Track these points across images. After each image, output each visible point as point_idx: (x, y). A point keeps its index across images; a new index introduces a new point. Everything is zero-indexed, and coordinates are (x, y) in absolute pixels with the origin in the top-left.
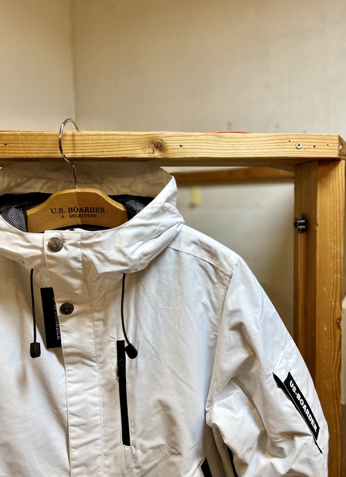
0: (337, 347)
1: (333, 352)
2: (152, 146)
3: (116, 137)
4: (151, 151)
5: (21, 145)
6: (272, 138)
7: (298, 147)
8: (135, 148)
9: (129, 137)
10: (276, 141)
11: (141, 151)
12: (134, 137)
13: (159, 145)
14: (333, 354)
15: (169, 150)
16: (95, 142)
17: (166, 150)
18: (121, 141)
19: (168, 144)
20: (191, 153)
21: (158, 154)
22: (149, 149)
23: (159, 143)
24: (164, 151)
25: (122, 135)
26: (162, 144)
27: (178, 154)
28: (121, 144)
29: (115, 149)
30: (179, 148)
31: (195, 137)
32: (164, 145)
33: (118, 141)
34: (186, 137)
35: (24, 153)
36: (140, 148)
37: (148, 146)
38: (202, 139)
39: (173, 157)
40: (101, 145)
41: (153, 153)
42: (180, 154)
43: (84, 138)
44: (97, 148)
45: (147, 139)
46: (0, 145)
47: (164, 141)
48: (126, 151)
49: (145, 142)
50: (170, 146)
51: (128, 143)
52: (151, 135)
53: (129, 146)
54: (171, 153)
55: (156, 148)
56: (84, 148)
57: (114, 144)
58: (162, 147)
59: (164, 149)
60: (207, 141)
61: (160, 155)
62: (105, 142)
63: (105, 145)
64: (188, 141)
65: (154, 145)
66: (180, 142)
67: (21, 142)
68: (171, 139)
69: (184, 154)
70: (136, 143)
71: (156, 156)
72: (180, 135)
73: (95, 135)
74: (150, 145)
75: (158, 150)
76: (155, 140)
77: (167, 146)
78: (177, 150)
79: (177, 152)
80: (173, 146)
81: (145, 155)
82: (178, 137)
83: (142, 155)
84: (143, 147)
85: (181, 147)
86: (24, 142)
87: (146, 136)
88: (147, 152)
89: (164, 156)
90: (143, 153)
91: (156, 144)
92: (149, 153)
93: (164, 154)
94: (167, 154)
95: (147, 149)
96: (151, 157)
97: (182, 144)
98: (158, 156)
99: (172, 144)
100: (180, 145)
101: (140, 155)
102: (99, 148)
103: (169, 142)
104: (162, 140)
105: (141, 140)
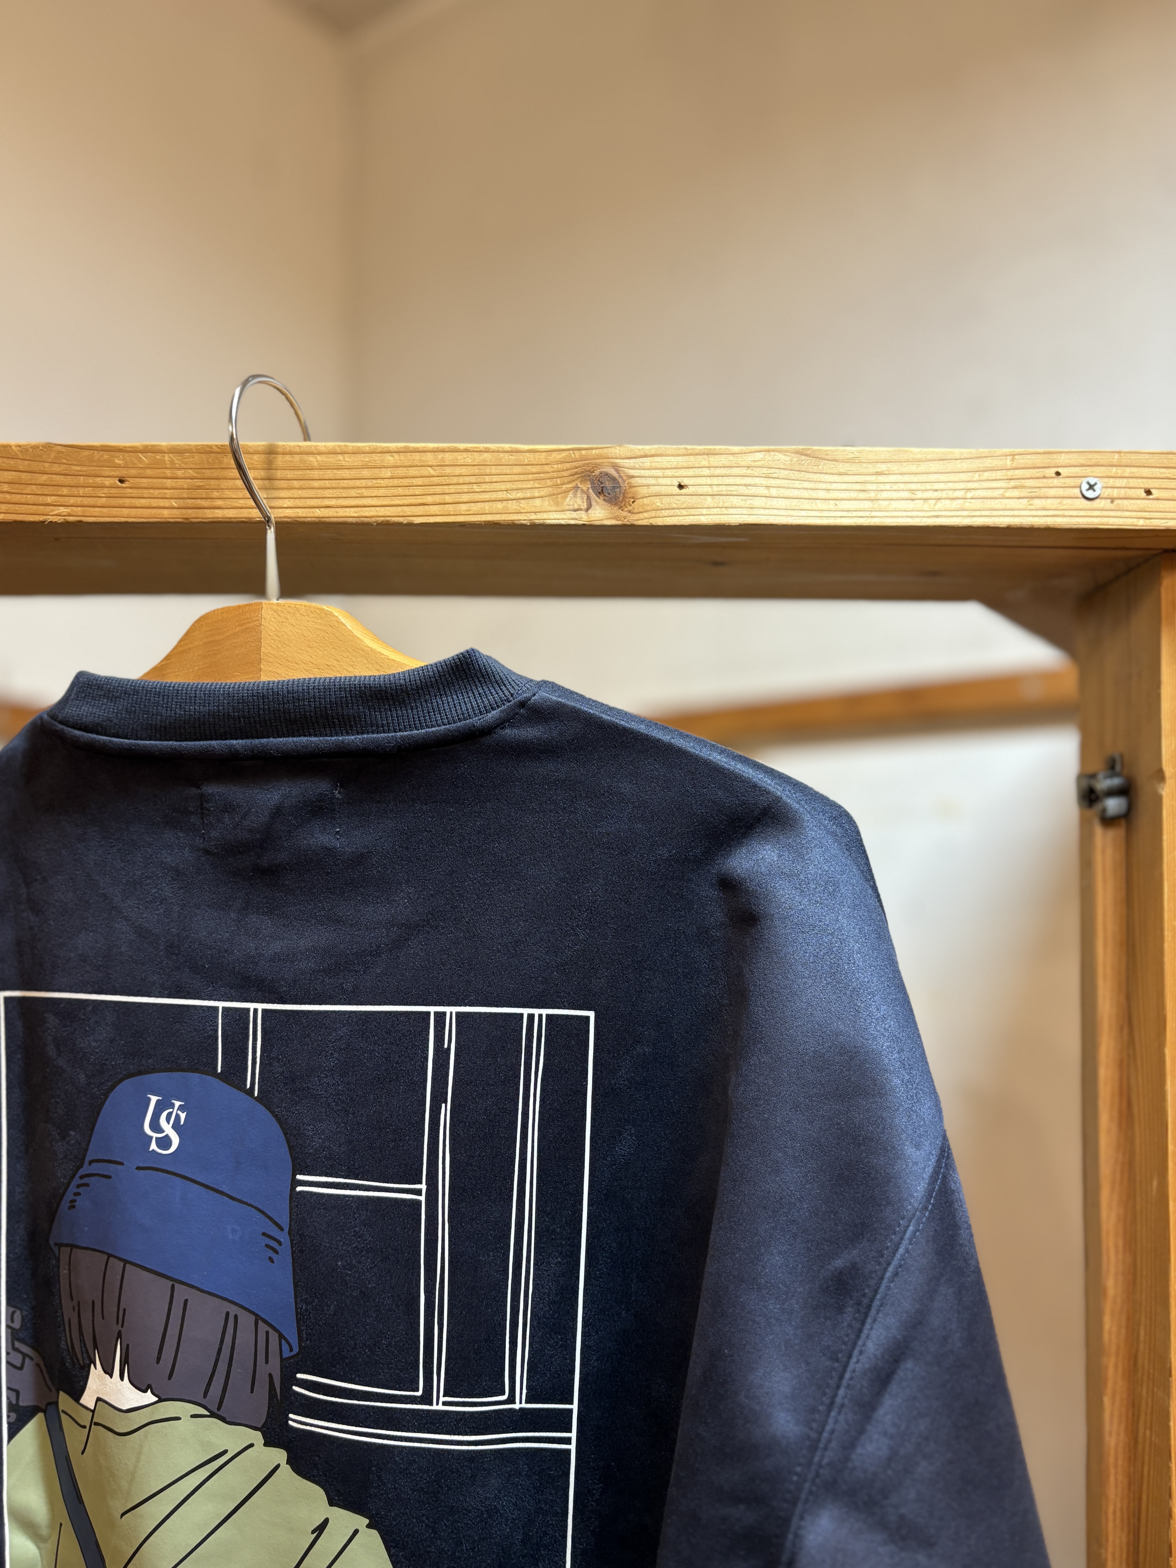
2: (586, 486)
3: (470, 458)
4: (580, 501)
5: (169, 483)
6: (995, 463)
7: (1090, 494)
8: (528, 494)
9: (513, 458)
10: (1010, 473)
11: (546, 504)
13: (608, 484)
15: (639, 498)
16: (400, 472)
17: (632, 500)
18: (483, 471)
19: (637, 478)
20: (715, 511)
21: (603, 512)
22: (575, 496)
23: (609, 477)
24: (623, 503)
25: (487, 451)
26: (616, 480)
27: (671, 512)
28: (483, 481)
29: (464, 497)
30: (674, 494)
31: (731, 458)
32: (626, 483)
33: (476, 470)
34: (700, 458)
35: (176, 505)
36: (544, 492)
37: (570, 486)
38: (753, 464)
39: (654, 524)
40: (419, 481)
41: (587, 510)
42: (679, 513)
43: (367, 460)
44: (407, 493)
45: (568, 465)
46: (107, 482)
47: (623, 471)
48: (499, 503)
49: (560, 474)
50: (646, 487)
51: (506, 478)
52: (584, 452)
53: (509, 486)
54: (649, 508)
55: (599, 493)
56: (365, 492)
57: (461, 480)
58: (618, 490)
59: (626, 498)
60: (770, 471)
61: (609, 517)
62: (432, 472)
63: (430, 483)
64: (706, 472)
65: (592, 483)
66: (677, 474)
67: (168, 473)
68: (648, 464)
69: (692, 511)
70: (531, 476)
71: (596, 519)
72: (678, 452)
73: (402, 450)
74: (579, 484)
75: (604, 500)
76: (596, 468)
77: (636, 485)
78: (669, 500)
79: (667, 507)
80: (654, 487)
81: (561, 517)
82: (672, 456)
83: (552, 517)
84: (556, 492)
85: (680, 489)
86: (180, 473)
87: (565, 454)
88: (567, 507)
89: (622, 519)
90: (554, 509)
91: (599, 480)
92: (575, 510)
93: (624, 514)
94: (632, 513)
95: (566, 497)
96: (581, 523)
97: (685, 482)
98: (603, 518)
99: (653, 481)
100: (678, 483)
101: (545, 516)
102: (412, 493)
103: (643, 472)
104: (617, 467)
105: (547, 468)
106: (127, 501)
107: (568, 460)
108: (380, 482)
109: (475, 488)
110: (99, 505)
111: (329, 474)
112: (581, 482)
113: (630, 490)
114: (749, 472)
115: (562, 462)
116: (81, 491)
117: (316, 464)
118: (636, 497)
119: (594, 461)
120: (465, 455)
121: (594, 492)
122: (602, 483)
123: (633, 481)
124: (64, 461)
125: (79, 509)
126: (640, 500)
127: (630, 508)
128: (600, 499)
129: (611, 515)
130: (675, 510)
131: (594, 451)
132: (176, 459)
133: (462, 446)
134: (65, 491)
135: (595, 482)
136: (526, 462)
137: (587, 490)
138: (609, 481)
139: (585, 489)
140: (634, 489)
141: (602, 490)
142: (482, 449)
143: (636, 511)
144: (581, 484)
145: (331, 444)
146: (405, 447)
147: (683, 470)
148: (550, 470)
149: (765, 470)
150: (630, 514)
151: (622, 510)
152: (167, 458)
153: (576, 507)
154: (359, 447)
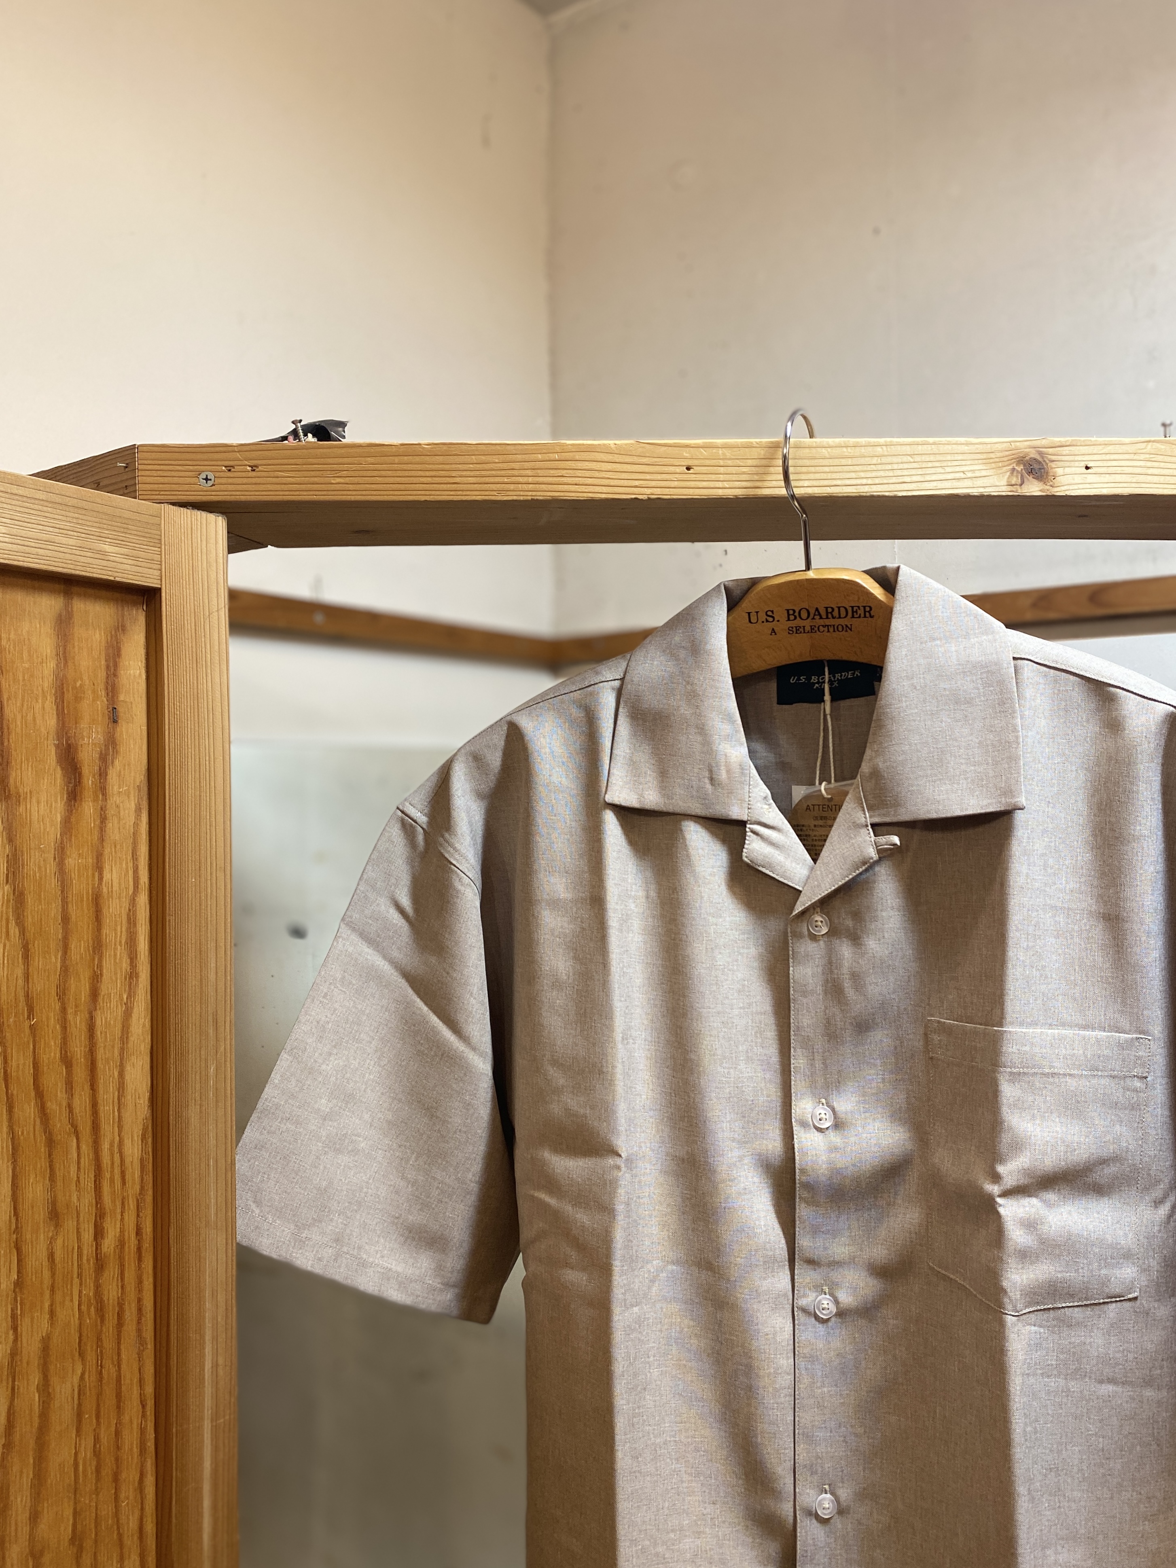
2: (1020, 468)
4: (1016, 479)
5: (722, 470)
8: (977, 474)
9: (965, 448)
11: (989, 480)
12: (979, 448)
13: (1036, 466)
16: (889, 460)
19: (1056, 462)
20: (1113, 485)
21: (1033, 486)
22: (1013, 475)
23: (1036, 461)
24: (1047, 480)
25: (949, 443)
26: (1042, 463)
27: (1081, 486)
28: (946, 465)
30: (1083, 473)
31: (1124, 447)
32: (1048, 465)
33: (939, 458)
34: (1101, 447)
35: (727, 486)
36: (988, 472)
37: (1009, 468)
38: (1139, 451)
39: (1068, 494)
40: (901, 466)
41: (1021, 485)
42: (1085, 487)
43: (863, 451)
45: (1007, 453)
46: (678, 470)
47: (1047, 457)
48: (958, 481)
49: (1002, 460)
50: (1063, 468)
51: (963, 463)
52: (1018, 444)
53: (962, 469)
54: (1064, 483)
55: (1030, 473)
56: (862, 475)
57: (930, 465)
58: (1043, 470)
59: (1049, 476)
60: (1152, 456)
62: (910, 460)
64: (1104, 457)
65: (1024, 465)
66: (1084, 459)
67: (721, 463)
68: (1064, 451)
69: (1095, 485)
70: (979, 461)
71: (1028, 491)
72: (1085, 443)
73: (887, 444)
75: (1033, 477)
76: (1027, 455)
77: (1055, 467)
78: (1078, 478)
79: (1077, 482)
80: (1068, 468)
81: (1002, 491)
82: (1081, 445)
83: (996, 491)
84: (998, 472)
85: (1087, 470)
86: (730, 462)
87: (1005, 445)
88: (1007, 484)
89: (1046, 491)
90: (997, 485)
91: (1029, 464)
92: (1012, 485)
93: (1048, 487)
94: (1053, 487)
95: (1005, 476)
96: (1017, 494)
97: (1092, 464)
98: (1033, 491)
99: (1068, 464)
100: (1085, 465)
101: (991, 489)
102: (893, 475)
103: (1060, 458)
104: (1040, 453)
105: (992, 455)
106: (692, 484)
107: (1006, 449)
108: (873, 467)
109: (940, 470)
110: (673, 486)
111: (836, 462)
112: (1015, 465)
113: (1051, 470)
114: (1136, 457)
115: (1002, 451)
116: (659, 477)
117: (827, 456)
118: (1055, 476)
119: (1025, 450)
120: (933, 446)
121: (1026, 472)
122: (1031, 466)
123: (1053, 465)
124: (648, 455)
125: (658, 489)
126: (1058, 477)
127: (1051, 483)
128: (1030, 477)
129: (1037, 489)
130: (1083, 485)
131: (1026, 443)
132: (728, 453)
133: (931, 440)
134: (648, 477)
135: (1027, 465)
136: (977, 451)
138: (1036, 464)
139: (1020, 470)
140: (1054, 470)
141: (1032, 471)
142: (945, 442)
143: (1056, 485)
144: (1015, 467)
145: (837, 440)
146: (891, 442)
147: (1088, 456)
148: (993, 457)
149: (1147, 456)
150: (1051, 488)
151: (1046, 485)
152: (720, 452)
153: (1013, 482)
154: (858, 442)
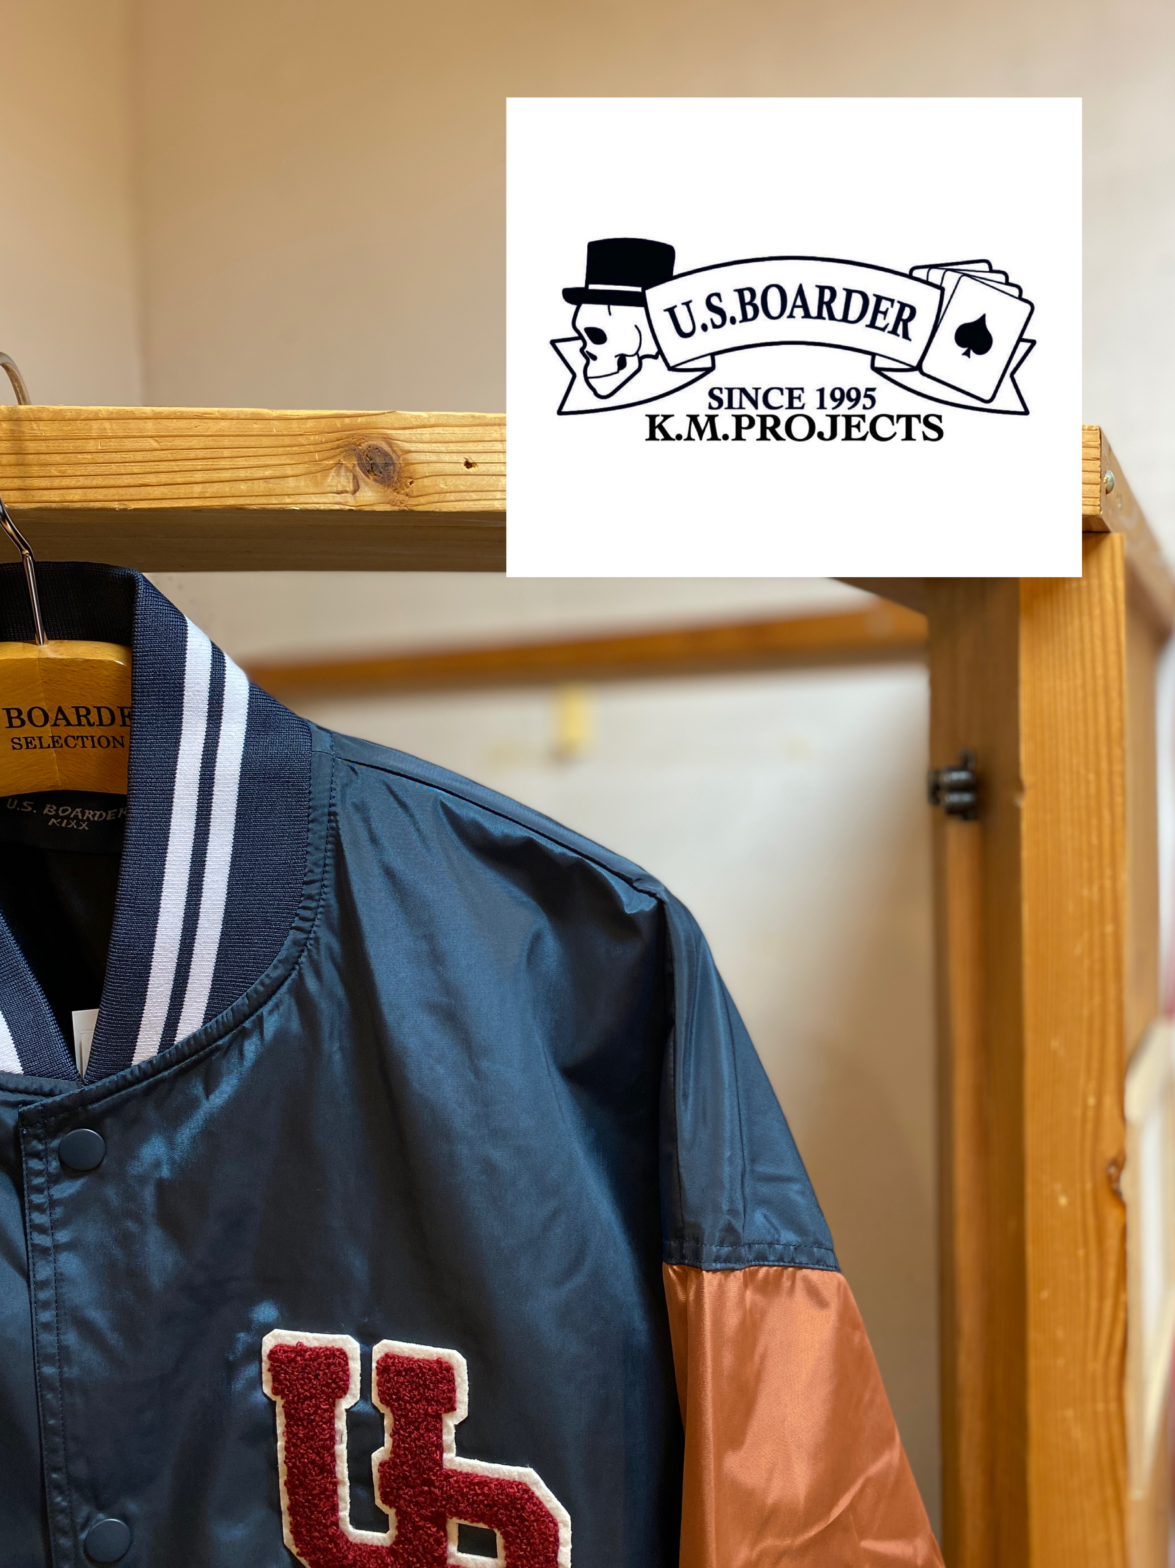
0: (1111, 1274)
1: (1094, 1295)
2: (351, 463)
3: (202, 427)
4: (344, 482)
8: (278, 472)
9: (256, 427)
11: (303, 484)
12: (276, 427)
13: (379, 460)
14: (1094, 1303)
15: (418, 479)
17: (411, 480)
18: (219, 444)
19: (414, 454)
21: (374, 494)
22: (338, 474)
23: (379, 451)
24: (399, 484)
25: (224, 418)
26: (389, 455)
27: (459, 496)
28: (220, 455)
29: (197, 476)
30: (461, 473)
32: (401, 459)
33: (211, 442)
34: (490, 429)
36: (301, 469)
37: (331, 462)
39: (437, 509)
40: (139, 456)
41: (354, 492)
42: (467, 498)
43: (69, 428)
44: (123, 471)
45: (327, 437)
47: (397, 444)
48: (242, 483)
49: (318, 448)
50: (426, 465)
51: (251, 452)
52: (347, 420)
53: (253, 462)
54: (431, 490)
55: (368, 471)
56: (68, 470)
57: (192, 454)
58: (392, 467)
59: (402, 477)
61: (381, 501)
62: (155, 445)
63: (153, 459)
64: (498, 446)
65: (359, 458)
66: (463, 449)
68: (427, 435)
69: (484, 495)
70: (283, 449)
71: (365, 503)
72: (463, 422)
73: (115, 416)
74: (342, 460)
75: (375, 480)
76: (363, 441)
77: (413, 462)
78: (454, 481)
79: (452, 489)
80: (435, 465)
81: (321, 501)
82: (456, 426)
83: (311, 501)
84: (313, 469)
85: (468, 468)
87: (324, 422)
88: (329, 489)
89: (399, 503)
90: (312, 491)
91: (367, 455)
92: (338, 493)
93: (401, 497)
94: (411, 497)
95: (328, 476)
96: (348, 508)
97: (473, 458)
98: (375, 502)
99: (434, 457)
100: (465, 460)
101: (302, 499)
102: (128, 471)
103: (421, 447)
104: (388, 439)
105: (302, 440)
107: (327, 430)
108: (87, 456)
112: (344, 457)
113: (407, 467)
115: (320, 433)
118: (414, 477)
119: (360, 432)
120: (197, 422)
121: (361, 469)
122: (371, 459)
123: (409, 456)
126: (419, 480)
127: (407, 490)
128: (369, 478)
129: (383, 499)
130: (462, 494)
131: (359, 420)
133: (191, 411)
135: (363, 457)
136: (275, 431)
137: (353, 467)
138: (379, 456)
139: (350, 466)
140: (411, 467)
141: (372, 468)
142: (217, 415)
143: (415, 494)
144: (345, 460)
146: (118, 412)
147: (470, 444)
148: (305, 443)
150: (407, 498)
151: (398, 493)
153: (340, 488)
